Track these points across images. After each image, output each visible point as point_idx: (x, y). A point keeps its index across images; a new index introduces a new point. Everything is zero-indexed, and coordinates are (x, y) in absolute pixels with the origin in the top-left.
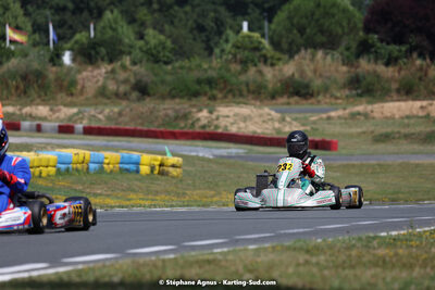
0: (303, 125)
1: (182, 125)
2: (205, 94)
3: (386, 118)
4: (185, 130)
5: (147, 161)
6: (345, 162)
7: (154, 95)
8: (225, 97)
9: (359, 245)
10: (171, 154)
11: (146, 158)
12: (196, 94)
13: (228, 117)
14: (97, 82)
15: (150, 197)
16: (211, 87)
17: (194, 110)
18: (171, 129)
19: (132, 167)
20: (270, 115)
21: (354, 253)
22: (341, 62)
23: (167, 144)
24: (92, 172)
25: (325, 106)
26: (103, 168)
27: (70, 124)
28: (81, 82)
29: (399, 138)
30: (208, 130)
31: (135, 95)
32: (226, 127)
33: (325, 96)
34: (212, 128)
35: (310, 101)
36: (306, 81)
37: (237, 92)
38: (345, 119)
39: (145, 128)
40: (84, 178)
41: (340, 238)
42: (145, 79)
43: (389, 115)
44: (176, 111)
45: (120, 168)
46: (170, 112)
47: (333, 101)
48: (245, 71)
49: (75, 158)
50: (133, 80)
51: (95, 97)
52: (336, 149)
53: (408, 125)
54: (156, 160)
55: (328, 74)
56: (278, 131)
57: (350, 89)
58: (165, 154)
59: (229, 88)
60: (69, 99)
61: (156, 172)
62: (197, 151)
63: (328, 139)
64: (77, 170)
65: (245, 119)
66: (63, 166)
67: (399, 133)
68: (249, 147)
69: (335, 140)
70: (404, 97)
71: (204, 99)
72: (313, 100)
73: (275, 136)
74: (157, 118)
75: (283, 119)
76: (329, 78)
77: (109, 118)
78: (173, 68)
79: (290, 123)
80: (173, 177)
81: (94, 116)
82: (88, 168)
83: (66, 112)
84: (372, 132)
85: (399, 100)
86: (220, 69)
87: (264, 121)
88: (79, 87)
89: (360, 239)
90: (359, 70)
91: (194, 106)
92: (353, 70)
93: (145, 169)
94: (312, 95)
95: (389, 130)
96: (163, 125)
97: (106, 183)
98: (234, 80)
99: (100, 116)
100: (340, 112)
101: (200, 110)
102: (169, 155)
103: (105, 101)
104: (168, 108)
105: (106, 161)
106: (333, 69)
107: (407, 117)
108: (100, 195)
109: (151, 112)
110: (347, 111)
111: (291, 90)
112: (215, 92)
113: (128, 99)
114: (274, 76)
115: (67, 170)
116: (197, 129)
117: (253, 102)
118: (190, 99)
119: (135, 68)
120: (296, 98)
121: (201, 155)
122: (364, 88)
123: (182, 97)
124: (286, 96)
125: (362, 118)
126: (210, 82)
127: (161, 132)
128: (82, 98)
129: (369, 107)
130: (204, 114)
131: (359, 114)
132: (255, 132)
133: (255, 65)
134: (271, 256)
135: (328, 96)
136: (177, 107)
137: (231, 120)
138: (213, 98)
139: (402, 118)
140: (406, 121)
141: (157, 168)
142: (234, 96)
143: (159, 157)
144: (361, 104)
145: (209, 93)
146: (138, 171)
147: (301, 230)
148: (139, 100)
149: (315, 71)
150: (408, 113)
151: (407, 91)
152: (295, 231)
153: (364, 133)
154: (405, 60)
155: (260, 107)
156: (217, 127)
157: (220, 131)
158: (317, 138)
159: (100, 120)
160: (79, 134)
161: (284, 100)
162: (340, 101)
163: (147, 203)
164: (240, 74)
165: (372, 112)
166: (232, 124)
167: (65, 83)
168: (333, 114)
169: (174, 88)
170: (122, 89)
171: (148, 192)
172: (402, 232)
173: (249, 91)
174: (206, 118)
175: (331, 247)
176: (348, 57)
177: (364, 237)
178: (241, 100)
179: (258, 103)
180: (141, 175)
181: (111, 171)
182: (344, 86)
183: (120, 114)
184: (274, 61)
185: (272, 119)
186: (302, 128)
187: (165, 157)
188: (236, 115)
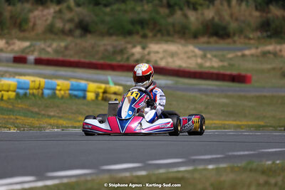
0: (221, 61)
1: (119, 59)
2: (138, 33)
4: (122, 63)
5: (93, 89)
6: (258, 94)
7: (94, 32)
8: (155, 36)
10: (114, 83)
11: (92, 86)
12: (130, 33)
13: (157, 52)
14: (46, 20)
16: (143, 28)
17: (129, 46)
18: (108, 62)
19: (80, 93)
20: (193, 52)
22: (254, 8)
23: (110, 75)
24: (46, 97)
25: (240, 46)
26: (55, 93)
27: (24, 55)
28: (32, 20)
31: (78, 32)
33: (240, 37)
35: (227, 41)
36: (224, 24)
37: (165, 32)
38: (257, 56)
39: (87, 60)
40: (40, 102)
42: (87, 19)
44: (114, 47)
45: (70, 95)
46: (110, 48)
47: (247, 41)
48: (172, 14)
49: (32, 85)
50: (76, 20)
51: (45, 32)
52: (250, 82)
54: (100, 88)
55: (243, 18)
56: (201, 65)
57: (262, 31)
58: (108, 83)
59: (158, 28)
60: (21, 35)
61: (100, 98)
63: (243, 73)
64: (33, 94)
65: (173, 55)
66: (21, 92)
68: (176, 79)
69: (249, 74)
71: (136, 38)
72: (229, 40)
73: (198, 69)
74: (98, 52)
75: (205, 56)
76: (244, 22)
77: (56, 51)
78: (112, 11)
79: (211, 59)
81: (43, 49)
82: (43, 94)
83: (19, 45)
84: (281, 68)
86: (151, 12)
87: (189, 58)
88: (31, 24)
90: (269, 15)
91: (129, 43)
92: (264, 15)
93: (90, 96)
94: (229, 36)
96: (103, 58)
97: (58, 106)
98: (162, 21)
99: (49, 50)
100: (253, 51)
101: (135, 47)
102: (111, 84)
103: (53, 36)
104: (107, 44)
105: (58, 88)
106: (247, 14)
108: (53, 116)
109: (93, 48)
110: (259, 50)
111: (211, 31)
112: (146, 31)
113: (73, 36)
114: (197, 19)
115: (25, 95)
116: (132, 63)
117: (178, 40)
118: (125, 37)
119: (79, 9)
120: (213, 39)
122: (272, 31)
123: (118, 35)
124: (206, 36)
125: (272, 56)
126: (142, 23)
127: (101, 64)
128: (33, 34)
129: (279, 47)
130: (138, 49)
131: (269, 52)
132: (180, 66)
133: (181, 9)
135: (242, 37)
136: (115, 43)
137: (160, 55)
138: (145, 36)
141: (101, 95)
142: (162, 35)
143: (103, 86)
145: (141, 33)
146: (84, 97)
148: (82, 36)
149: (231, 15)
153: (274, 69)
155: (185, 45)
156: (148, 61)
158: (235, 72)
159: (48, 53)
160: (31, 64)
161: (204, 39)
162: (252, 42)
164: (168, 16)
165: (281, 51)
166: (162, 59)
167: (18, 21)
168: (247, 52)
169: (112, 27)
170: (68, 26)
173: (175, 31)
174: (139, 53)
176: (260, 4)
178: (169, 38)
179: (183, 41)
180: (88, 101)
181: (63, 97)
182: (256, 29)
183: (66, 48)
184: (197, 6)
185: (196, 56)
186: (221, 64)
187: (108, 86)
188: (165, 51)
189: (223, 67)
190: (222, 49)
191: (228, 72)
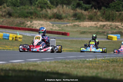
0: (59, 28)
1: (22, 26)
2: (29, 17)
3: (84, 27)
4: (23, 27)
6: (71, 40)
7: (13, 16)
8: (36, 18)
9: (81, 62)
10: (19, 34)
11: (11, 35)
12: (27, 17)
13: (36, 24)
15: (12, 47)
16: (31, 15)
17: (26, 21)
18: (18, 27)
20: (49, 24)
21: (80, 64)
22: (71, 9)
23: (18, 32)
25: (66, 22)
29: (88, 33)
30: (30, 28)
31: (7, 16)
32: (35, 27)
33: (66, 19)
34: (31, 27)
35: (61, 21)
36: (60, 14)
37: (39, 17)
38: (72, 26)
39: (10, 26)
41: (75, 60)
42: (11, 11)
43: (85, 26)
44: (20, 21)
45: (3, 38)
47: (68, 21)
48: (42, 10)
50: (7, 12)
52: (69, 35)
53: (91, 29)
54: (14, 36)
55: (67, 12)
56: (51, 29)
57: (74, 17)
58: (17, 34)
59: (37, 15)
61: (14, 40)
62: (26, 34)
63: (66, 32)
65: (42, 25)
67: (88, 31)
69: (68, 32)
70: (90, 21)
71: (29, 19)
72: (62, 20)
73: (51, 30)
74: (14, 23)
75: (53, 26)
76: (67, 14)
78: (20, 8)
79: (55, 27)
80: (19, 41)
84: (80, 31)
85: (88, 22)
86: (34, 9)
87: (47, 26)
89: (81, 61)
90: (76, 12)
92: (75, 12)
93: (10, 39)
94: (62, 19)
95: (85, 30)
96: (16, 26)
98: (38, 13)
100: (70, 24)
101: (28, 22)
102: (18, 35)
104: (18, 20)
106: (69, 11)
107: (91, 27)
109: (13, 22)
110: (73, 24)
111: (56, 17)
112: (32, 16)
113: (5, 17)
114: (51, 12)
116: (27, 27)
117: (44, 20)
118: (25, 18)
119: (8, 8)
120: (57, 19)
121: (28, 35)
122: (77, 17)
123: (22, 17)
124: (54, 19)
125: (77, 26)
126: (31, 13)
127: (15, 28)
129: (79, 23)
130: (29, 23)
131: (76, 25)
133: (45, 9)
134: (55, 64)
135: (67, 19)
136: (21, 20)
137: (37, 25)
138: (32, 18)
139: (89, 27)
140: (90, 28)
141: (14, 38)
142: (38, 18)
143: (15, 35)
144: (77, 22)
145: (31, 17)
146: (8, 39)
147: (62, 58)
148: (9, 17)
149: (63, 11)
150: (91, 25)
151: (91, 19)
152: (60, 58)
153: (77, 31)
154: (90, 9)
155: (46, 22)
156: (33, 27)
157: (34, 28)
158: (63, 32)
161: (53, 20)
162: (70, 21)
163: (11, 49)
164: (40, 11)
165: (80, 25)
166: (37, 26)
168: (68, 25)
169: (20, 15)
170: (4, 14)
171: (12, 46)
172: (93, 59)
173: (43, 17)
174: (29, 24)
175: (72, 62)
176: (73, 8)
177: (82, 60)
179: (45, 20)
180: (10, 41)
182: (72, 17)
183: (3, 21)
184: (51, 8)
185: (50, 26)
186: (59, 29)
187: (17, 35)
188: (39, 24)
189: (60, 30)
190: (60, 24)
191: (61, 32)
